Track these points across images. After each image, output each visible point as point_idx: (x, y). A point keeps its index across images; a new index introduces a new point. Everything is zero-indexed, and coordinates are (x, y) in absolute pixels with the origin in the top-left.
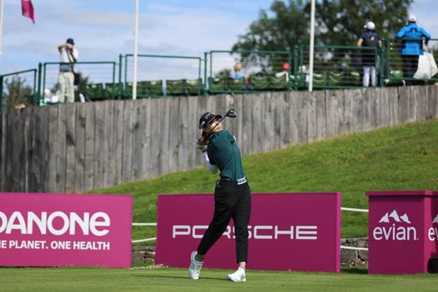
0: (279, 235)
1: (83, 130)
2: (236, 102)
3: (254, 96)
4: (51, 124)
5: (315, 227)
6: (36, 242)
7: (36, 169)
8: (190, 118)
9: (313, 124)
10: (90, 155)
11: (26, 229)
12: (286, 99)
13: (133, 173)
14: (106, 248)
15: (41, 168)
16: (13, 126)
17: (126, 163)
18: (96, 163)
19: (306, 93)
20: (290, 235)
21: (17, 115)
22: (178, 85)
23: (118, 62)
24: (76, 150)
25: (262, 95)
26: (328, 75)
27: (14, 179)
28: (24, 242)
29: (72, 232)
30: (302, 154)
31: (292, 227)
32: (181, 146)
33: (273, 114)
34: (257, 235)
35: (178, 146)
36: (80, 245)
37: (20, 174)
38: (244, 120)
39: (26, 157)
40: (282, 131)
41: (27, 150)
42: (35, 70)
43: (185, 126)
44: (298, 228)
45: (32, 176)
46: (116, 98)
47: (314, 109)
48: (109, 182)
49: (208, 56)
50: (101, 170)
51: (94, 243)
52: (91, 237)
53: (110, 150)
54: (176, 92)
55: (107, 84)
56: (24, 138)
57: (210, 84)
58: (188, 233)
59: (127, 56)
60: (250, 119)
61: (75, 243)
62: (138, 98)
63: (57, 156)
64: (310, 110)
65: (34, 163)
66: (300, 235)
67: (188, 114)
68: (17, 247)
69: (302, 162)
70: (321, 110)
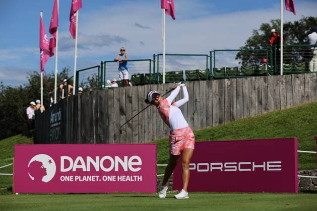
0: (255, 168)
1: (130, 105)
2: (232, 84)
3: (244, 79)
4: (109, 102)
5: (280, 162)
6: (93, 176)
7: (100, 131)
8: (201, 95)
9: (284, 97)
10: (136, 121)
11: (86, 168)
12: (265, 80)
13: (164, 133)
14: (140, 180)
15: (104, 130)
16: (85, 103)
17: (159, 126)
18: (140, 126)
19: (278, 76)
20: (263, 168)
21: (87, 96)
22: (194, 73)
23: (153, 59)
24: (126, 118)
25: (249, 79)
26: (293, 64)
27: (87, 138)
28: (85, 177)
29: (117, 169)
30: (277, 117)
31: (264, 163)
32: (195, 114)
33: (256, 91)
34: (241, 168)
35: (193, 114)
36: (122, 178)
37: (90, 135)
38: (238, 95)
39: (94, 123)
40: (263, 102)
41: (94, 119)
42: (99, 66)
43: (198, 100)
44: (268, 163)
45: (98, 136)
46: (152, 83)
47: (284, 87)
48: (148, 139)
49: (213, 53)
50: (143, 131)
51: (131, 177)
52: (129, 173)
53: (148, 118)
54: (192, 78)
55: (146, 74)
56: (92, 112)
57: (214, 73)
58: (194, 168)
59: (158, 55)
60: (241, 95)
61: (118, 177)
62: (166, 82)
63: (114, 122)
64: (282, 88)
65: (99, 127)
66: (270, 168)
67: (200, 92)
68: (80, 180)
69: (276, 122)
70: (289, 87)
